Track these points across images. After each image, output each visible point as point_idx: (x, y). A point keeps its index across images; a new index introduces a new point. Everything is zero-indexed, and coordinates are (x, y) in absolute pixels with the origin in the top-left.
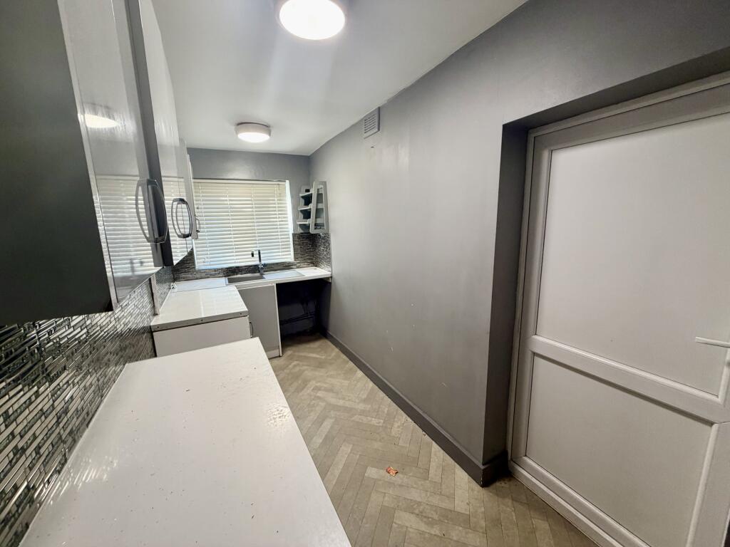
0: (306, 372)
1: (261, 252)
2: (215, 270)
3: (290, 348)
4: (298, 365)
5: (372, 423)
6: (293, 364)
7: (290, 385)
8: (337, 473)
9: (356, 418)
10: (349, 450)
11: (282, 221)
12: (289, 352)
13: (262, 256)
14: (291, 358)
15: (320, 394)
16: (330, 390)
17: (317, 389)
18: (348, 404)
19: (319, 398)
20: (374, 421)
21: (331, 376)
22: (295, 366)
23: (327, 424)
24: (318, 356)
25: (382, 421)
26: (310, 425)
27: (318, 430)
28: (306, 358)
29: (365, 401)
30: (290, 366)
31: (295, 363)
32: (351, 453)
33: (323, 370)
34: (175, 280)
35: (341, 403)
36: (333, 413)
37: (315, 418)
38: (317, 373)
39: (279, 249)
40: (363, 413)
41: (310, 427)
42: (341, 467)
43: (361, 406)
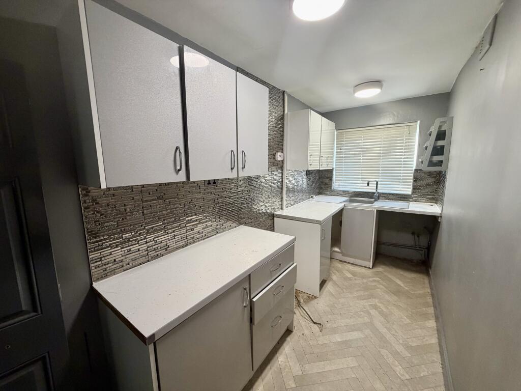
0: (379, 290)
1: (379, 183)
2: (343, 191)
3: (384, 267)
4: (378, 281)
5: (395, 368)
6: (375, 279)
7: (357, 291)
8: (328, 368)
9: (384, 352)
10: (352, 366)
11: (407, 158)
12: (380, 269)
13: (379, 186)
14: (376, 274)
15: (373, 312)
16: (385, 316)
17: (375, 307)
18: (388, 336)
19: (369, 314)
20: (399, 369)
21: (398, 307)
22: (374, 281)
23: (355, 335)
24: (402, 285)
25: (408, 377)
26: (343, 325)
27: (346, 332)
28: (390, 280)
29: (407, 347)
30: (371, 279)
31: (377, 279)
32: (351, 368)
33: (395, 298)
34: (319, 193)
35: (384, 331)
36: (368, 332)
37: (353, 324)
38: (387, 296)
39: (399, 182)
40: (395, 354)
41: (341, 326)
42: (334, 368)
43: (400, 348)
